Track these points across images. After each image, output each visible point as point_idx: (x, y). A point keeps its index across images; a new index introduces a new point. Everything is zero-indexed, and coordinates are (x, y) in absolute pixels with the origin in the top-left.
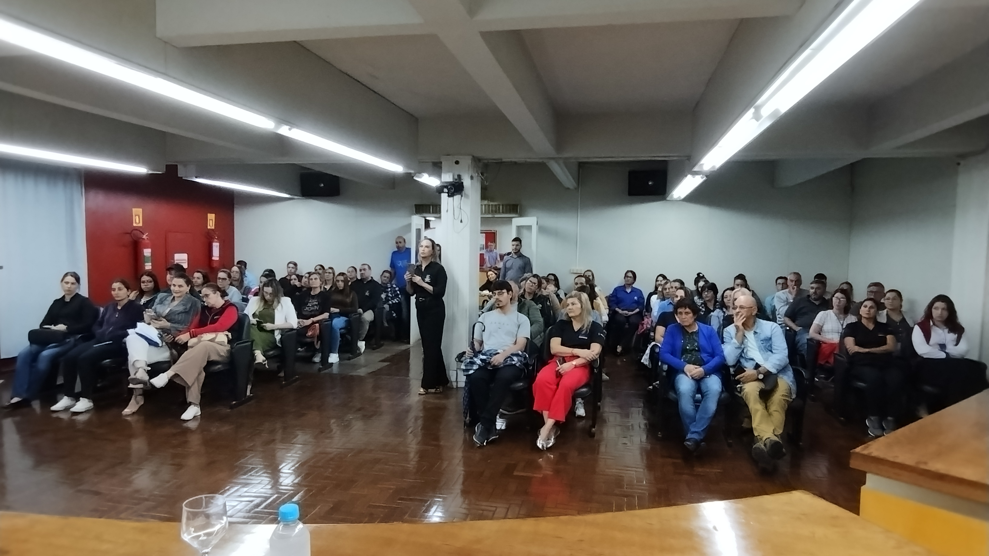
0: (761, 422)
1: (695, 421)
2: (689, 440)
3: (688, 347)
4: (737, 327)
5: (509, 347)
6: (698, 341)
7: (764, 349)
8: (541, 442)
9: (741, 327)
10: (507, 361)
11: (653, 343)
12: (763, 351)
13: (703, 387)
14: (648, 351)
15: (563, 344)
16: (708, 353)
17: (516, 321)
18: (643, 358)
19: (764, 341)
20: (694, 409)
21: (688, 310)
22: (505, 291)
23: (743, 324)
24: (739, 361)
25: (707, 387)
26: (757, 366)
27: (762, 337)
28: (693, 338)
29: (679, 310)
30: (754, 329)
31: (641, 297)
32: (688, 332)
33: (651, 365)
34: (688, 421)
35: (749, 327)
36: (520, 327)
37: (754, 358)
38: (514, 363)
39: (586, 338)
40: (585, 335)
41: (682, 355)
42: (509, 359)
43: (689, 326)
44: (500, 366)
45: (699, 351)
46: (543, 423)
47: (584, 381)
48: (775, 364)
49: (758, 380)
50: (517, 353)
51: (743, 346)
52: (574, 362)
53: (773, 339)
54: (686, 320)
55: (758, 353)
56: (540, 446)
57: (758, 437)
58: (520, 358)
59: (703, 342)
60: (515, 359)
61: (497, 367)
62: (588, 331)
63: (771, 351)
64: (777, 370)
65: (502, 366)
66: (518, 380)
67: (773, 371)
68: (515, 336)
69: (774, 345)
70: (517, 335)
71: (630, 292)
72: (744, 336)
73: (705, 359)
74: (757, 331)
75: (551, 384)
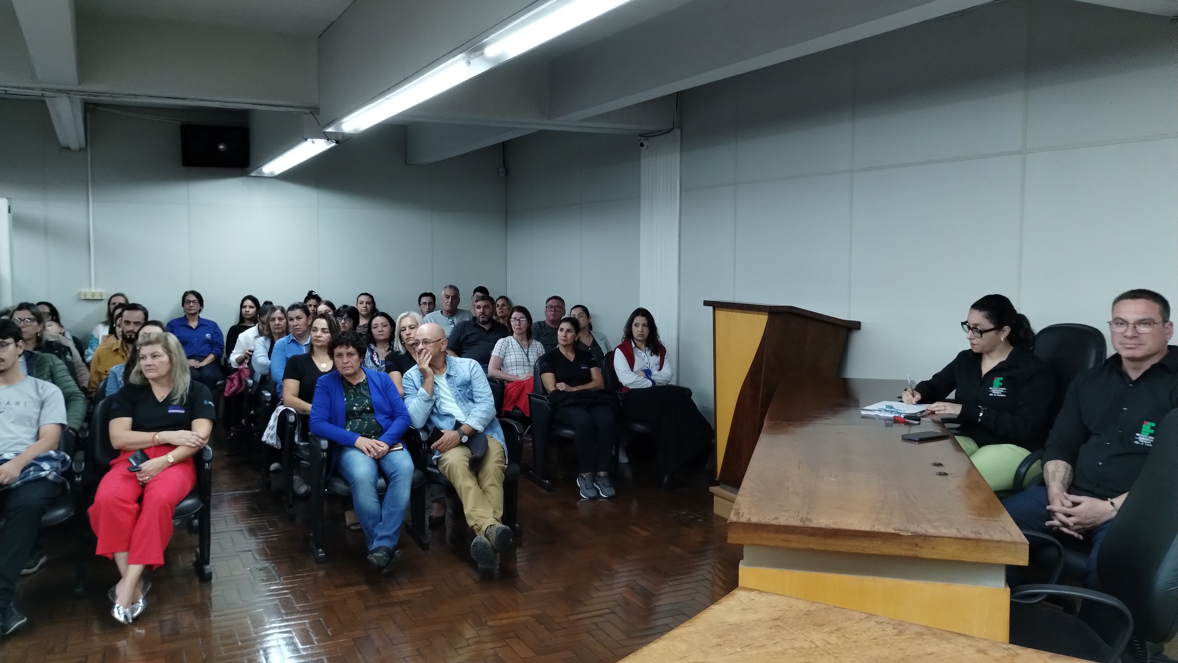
0: (475, 506)
1: (381, 520)
2: (377, 550)
3: (355, 408)
4: (422, 371)
5: (25, 446)
6: (369, 397)
7: (463, 399)
8: (121, 611)
9: (429, 370)
10: (30, 472)
12: (462, 401)
13: (387, 466)
15: (135, 427)
16: (385, 413)
17: (34, 395)
19: (462, 387)
20: (377, 502)
21: (351, 349)
23: (430, 365)
24: (429, 421)
25: (394, 466)
26: (458, 425)
27: (459, 380)
28: (360, 393)
29: (338, 350)
30: (447, 372)
32: (351, 385)
35: (438, 369)
36: (45, 405)
37: (454, 414)
38: (43, 474)
39: (183, 412)
40: (180, 406)
41: (347, 420)
42: (32, 468)
43: (354, 375)
44: (13, 485)
45: (372, 411)
47: (189, 487)
48: (481, 418)
49: (461, 444)
50: (45, 454)
51: (434, 397)
52: (171, 457)
53: (475, 383)
54: (349, 365)
55: (455, 405)
56: (121, 618)
57: (475, 527)
58: (55, 464)
59: (376, 397)
60: (46, 466)
62: (185, 398)
63: (474, 402)
64: (484, 426)
65: (18, 483)
66: (53, 504)
67: (480, 428)
68: (35, 423)
69: (475, 391)
70: (38, 421)
72: (435, 383)
73: (383, 424)
74: (452, 373)
75: (127, 502)
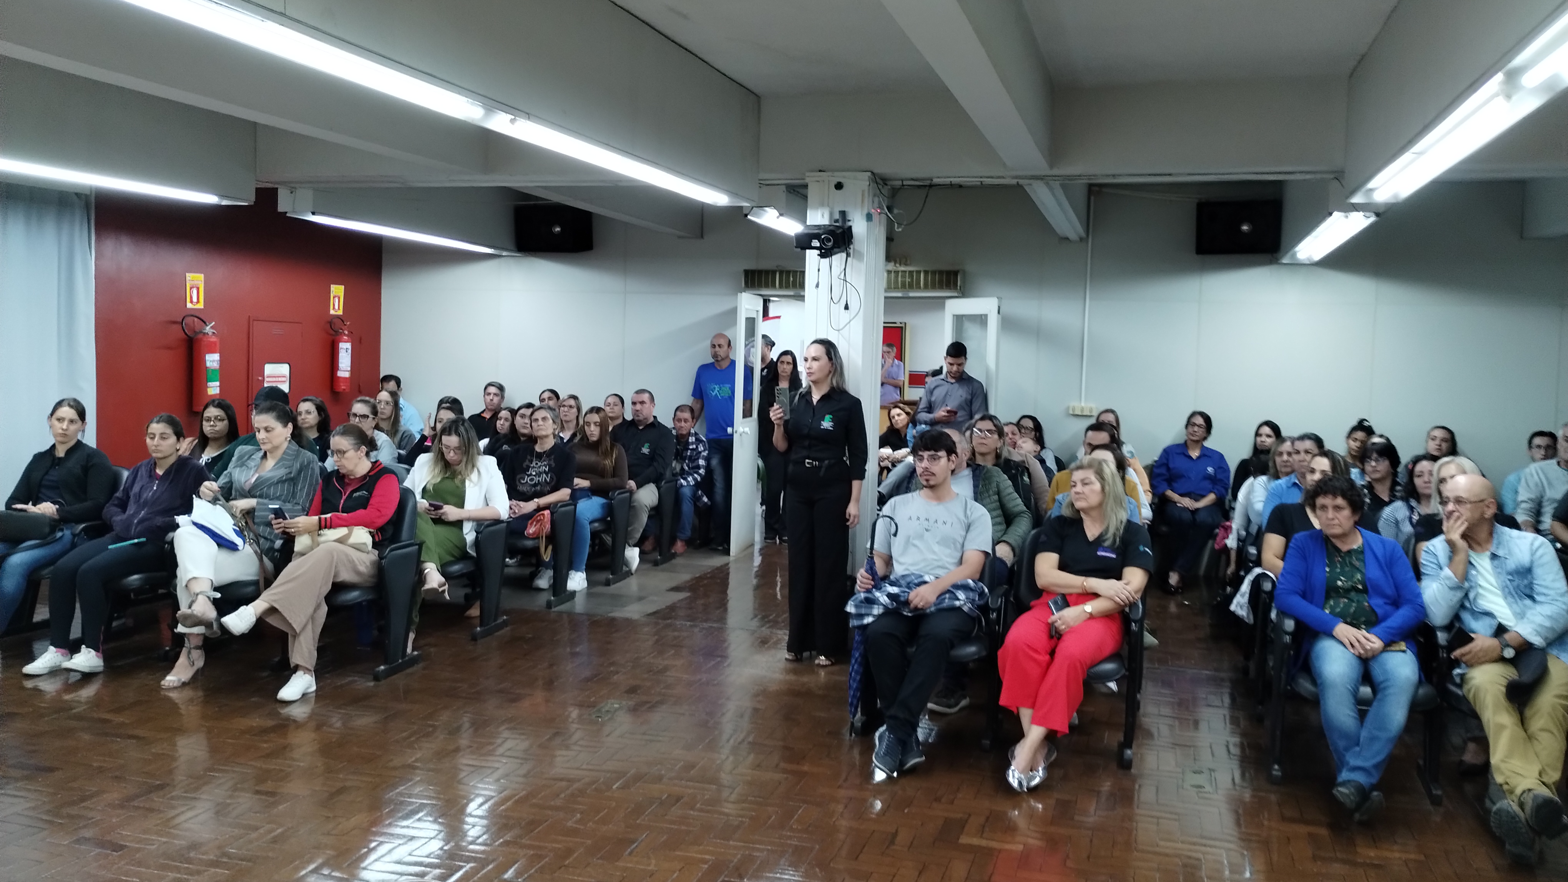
0: (1510, 754)
1: (1358, 744)
2: (1344, 784)
3: (1339, 583)
4: (1450, 543)
5: (946, 571)
6: (1363, 570)
7: (1514, 593)
8: (1016, 775)
9: (1461, 544)
10: (945, 599)
11: (1258, 571)
12: (1513, 596)
13: (1377, 671)
14: (1245, 587)
15: (1063, 566)
16: (1383, 595)
17: (962, 517)
18: (1235, 601)
19: (1515, 576)
20: (1355, 718)
21: (1340, 501)
22: (942, 453)
23: (1464, 536)
24: (1457, 617)
25: (1385, 672)
26: (1501, 630)
27: (1511, 564)
28: (1351, 564)
29: (1320, 501)
30: (1493, 549)
31: (1220, 468)
32: (1338, 550)
33: (1251, 617)
34: (1341, 744)
35: (1479, 544)
36: (971, 528)
37: (1496, 613)
38: (957, 603)
39: (1114, 556)
40: (1111, 549)
41: (1328, 597)
42: (947, 596)
43: (1343, 536)
44: (928, 611)
45: (1365, 591)
46: (1019, 735)
47: (1109, 646)
48: (1541, 626)
49: (1502, 659)
50: (964, 582)
51: (1466, 585)
52: (1088, 608)
53: (1538, 572)
54: (1336, 522)
55: (1501, 601)
56: (1015, 784)
57: (1505, 787)
58: (971, 595)
59: (1374, 573)
60: (961, 595)
61: (922, 612)
62: (1118, 540)
63: (1532, 598)
64: (1546, 639)
65: (933, 609)
66: (966, 638)
67: (1537, 640)
68: (959, 546)
69: (1537, 585)
70: (963, 546)
71: (1198, 458)
72: (1470, 563)
73: (1379, 611)
74: (1500, 553)
75: (1036, 651)
